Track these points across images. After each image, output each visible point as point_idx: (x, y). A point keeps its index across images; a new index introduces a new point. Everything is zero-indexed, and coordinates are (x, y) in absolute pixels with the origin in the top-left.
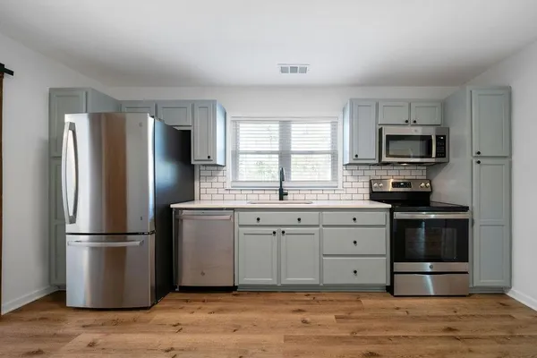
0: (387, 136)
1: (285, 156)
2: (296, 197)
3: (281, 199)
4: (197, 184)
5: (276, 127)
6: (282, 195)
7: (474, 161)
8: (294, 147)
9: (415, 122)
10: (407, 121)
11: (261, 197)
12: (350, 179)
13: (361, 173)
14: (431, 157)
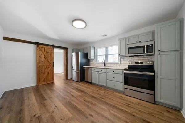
0: (128, 48)
1: (107, 56)
2: (108, 66)
3: (104, 66)
4: (90, 63)
5: (105, 49)
6: (105, 65)
7: (158, 53)
8: (109, 53)
9: (140, 41)
10: (137, 42)
11: (101, 66)
12: (122, 61)
13: (126, 59)
14: (145, 53)
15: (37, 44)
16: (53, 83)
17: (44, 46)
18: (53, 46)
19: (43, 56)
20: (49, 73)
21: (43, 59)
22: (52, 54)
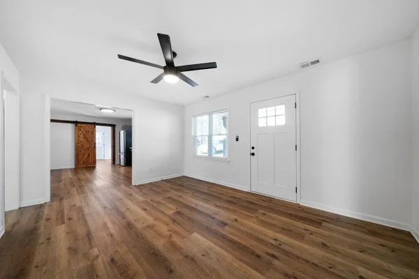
15: (76, 123)
16: (94, 167)
17: (84, 125)
18: (95, 124)
19: (82, 136)
20: (89, 155)
21: (82, 139)
22: (93, 133)
